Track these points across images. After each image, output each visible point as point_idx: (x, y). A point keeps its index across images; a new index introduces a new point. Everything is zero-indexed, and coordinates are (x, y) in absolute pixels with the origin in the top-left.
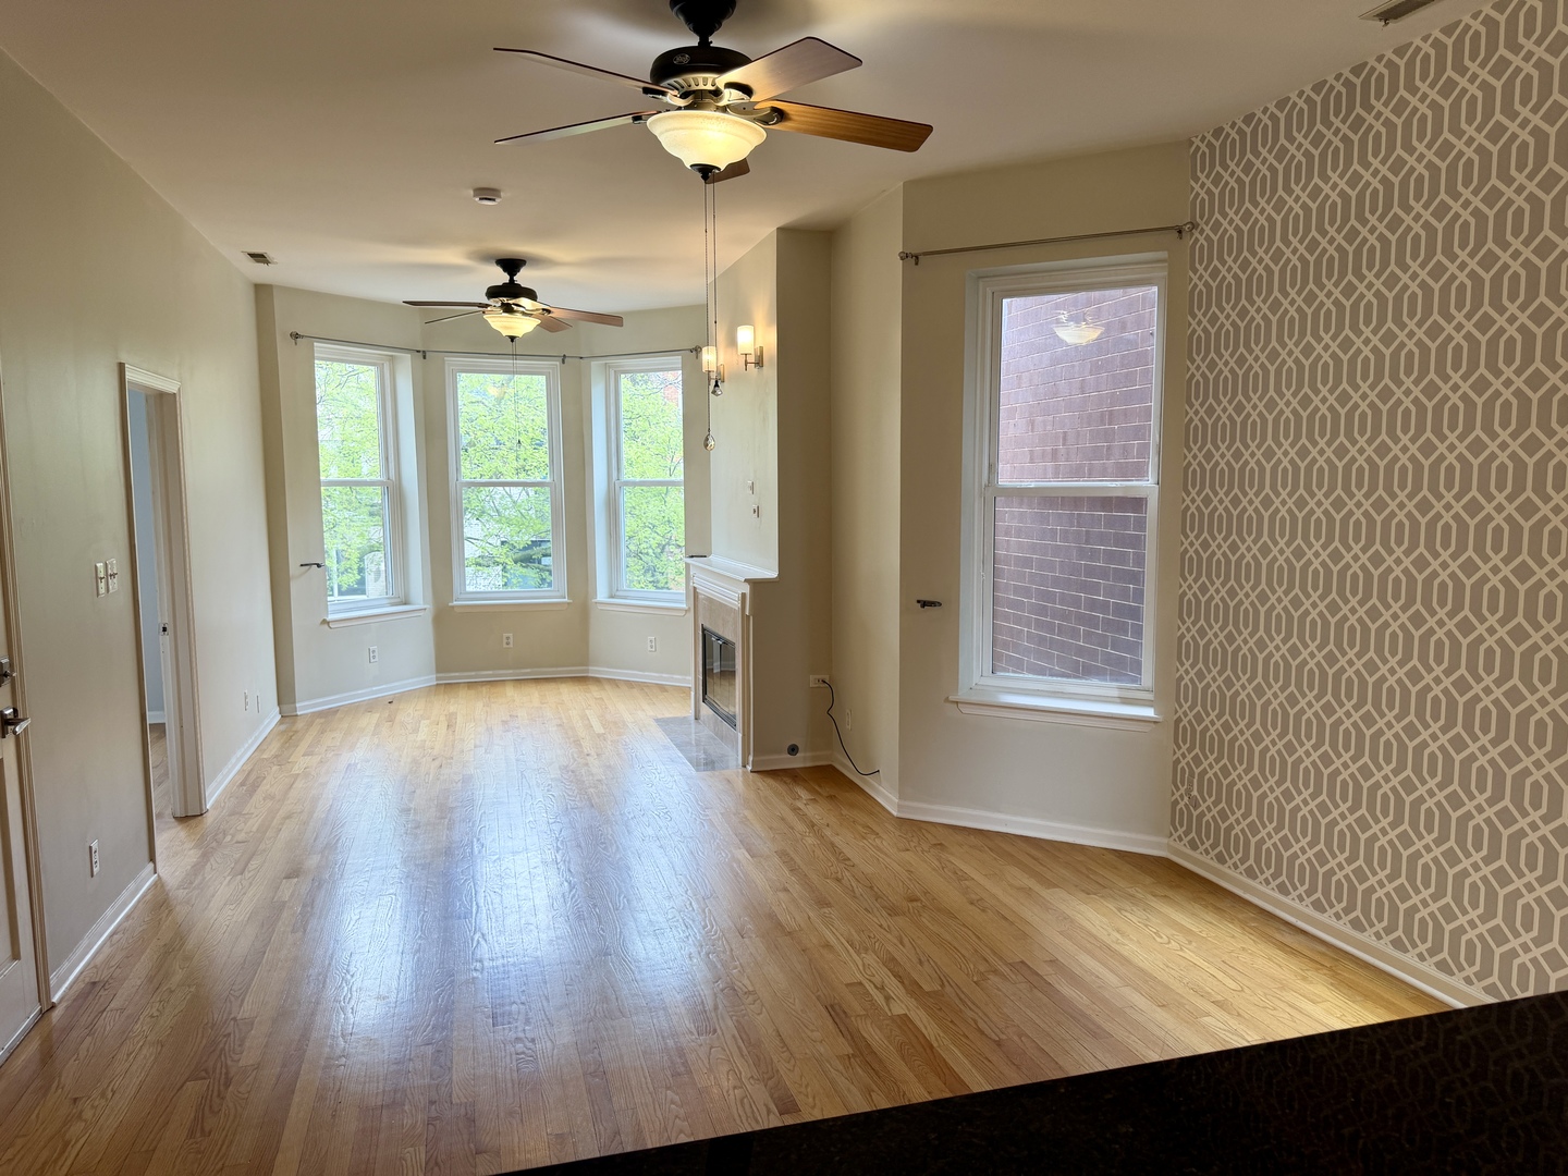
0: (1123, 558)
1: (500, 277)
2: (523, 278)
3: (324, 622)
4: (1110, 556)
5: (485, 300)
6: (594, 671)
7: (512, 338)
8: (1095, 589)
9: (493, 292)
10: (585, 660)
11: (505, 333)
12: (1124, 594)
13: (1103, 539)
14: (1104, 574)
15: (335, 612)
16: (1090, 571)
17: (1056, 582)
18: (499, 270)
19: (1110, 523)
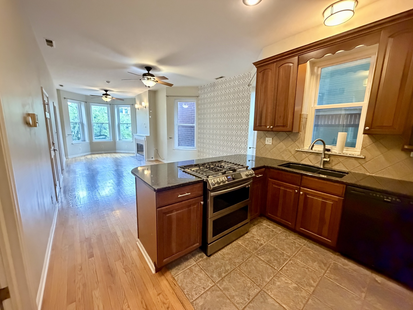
0: (192, 134)
1: (105, 93)
2: (108, 93)
3: (72, 144)
4: (190, 134)
5: (102, 96)
6: (117, 151)
7: (107, 102)
8: (188, 138)
9: (103, 95)
10: (115, 150)
11: (106, 101)
12: (192, 138)
13: (189, 132)
14: (189, 136)
15: (73, 142)
16: (188, 136)
17: (184, 137)
18: (104, 91)
19: (190, 130)
